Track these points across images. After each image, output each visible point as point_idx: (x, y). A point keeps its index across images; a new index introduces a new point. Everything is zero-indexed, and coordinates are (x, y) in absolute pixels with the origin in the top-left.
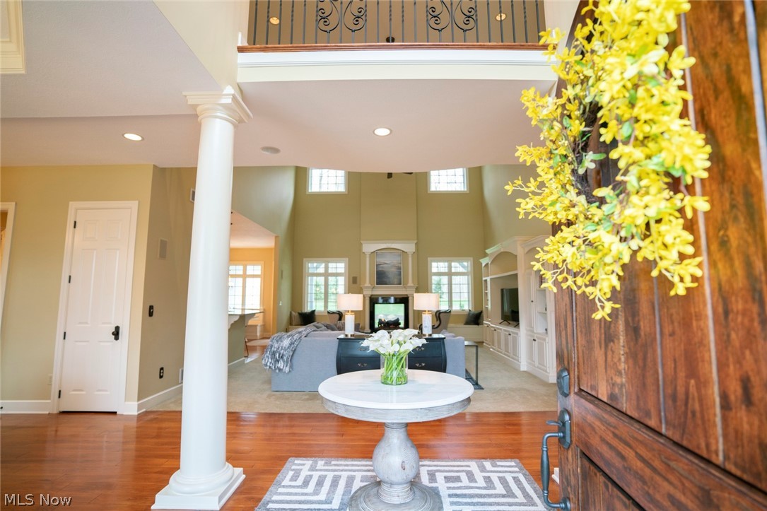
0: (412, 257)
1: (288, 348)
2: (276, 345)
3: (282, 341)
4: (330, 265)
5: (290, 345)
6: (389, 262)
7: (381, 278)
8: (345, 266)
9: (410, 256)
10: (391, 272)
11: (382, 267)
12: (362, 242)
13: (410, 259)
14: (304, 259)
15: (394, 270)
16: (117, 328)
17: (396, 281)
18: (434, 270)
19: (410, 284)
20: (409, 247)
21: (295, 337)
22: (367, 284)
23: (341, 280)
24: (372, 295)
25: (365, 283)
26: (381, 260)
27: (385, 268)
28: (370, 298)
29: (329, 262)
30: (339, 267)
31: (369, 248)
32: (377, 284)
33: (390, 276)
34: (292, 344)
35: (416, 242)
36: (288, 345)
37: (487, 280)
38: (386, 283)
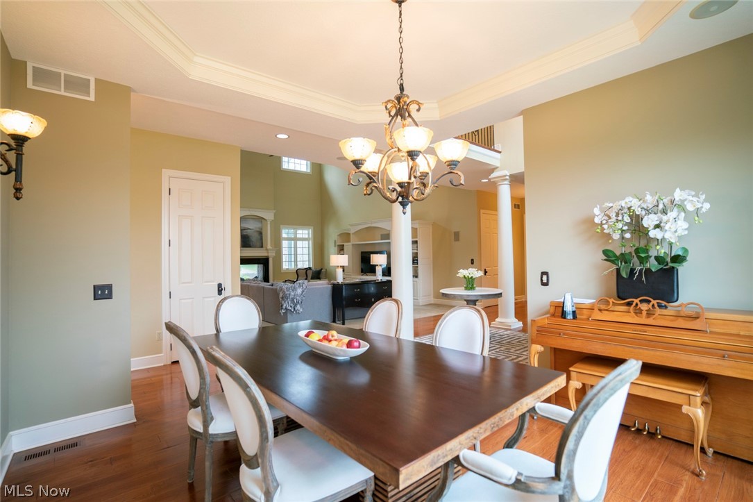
6: (252, 227)
7: (245, 241)
9: (269, 223)
13: (269, 226)
15: (256, 234)
16: (220, 285)
17: (258, 244)
18: (284, 235)
19: (269, 247)
26: (246, 225)
27: (248, 232)
32: (243, 247)
33: (253, 239)
35: (275, 211)
37: (343, 245)
38: (250, 246)
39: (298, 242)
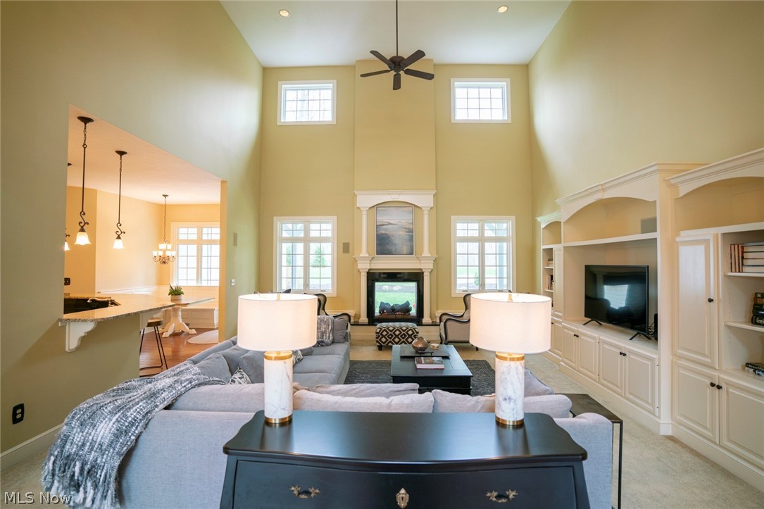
0: (429, 215)
1: (110, 445)
2: (78, 438)
3: (94, 426)
4: (314, 226)
5: (117, 436)
6: (396, 221)
7: (383, 245)
8: (333, 227)
9: (426, 212)
10: (399, 236)
11: (386, 230)
12: (356, 192)
13: (426, 218)
14: (275, 218)
15: (403, 233)
17: (405, 249)
18: (460, 234)
19: (426, 253)
20: (425, 200)
21: (131, 414)
22: (364, 254)
23: (328, 248)
24: (369, 270)
25: (360, 251)
26: (383, 218)
27: (388, 230)
28: (368, 273)
29: (310, 222)
30: (324, 228)
31: (366, 200)
32: (377, 254)
33: (397, 241)
34: (120, 433)
35: (434, 192)
36: (109, 437)
37: (551, 249)
38: (390, 253)
39: (487, 245)
